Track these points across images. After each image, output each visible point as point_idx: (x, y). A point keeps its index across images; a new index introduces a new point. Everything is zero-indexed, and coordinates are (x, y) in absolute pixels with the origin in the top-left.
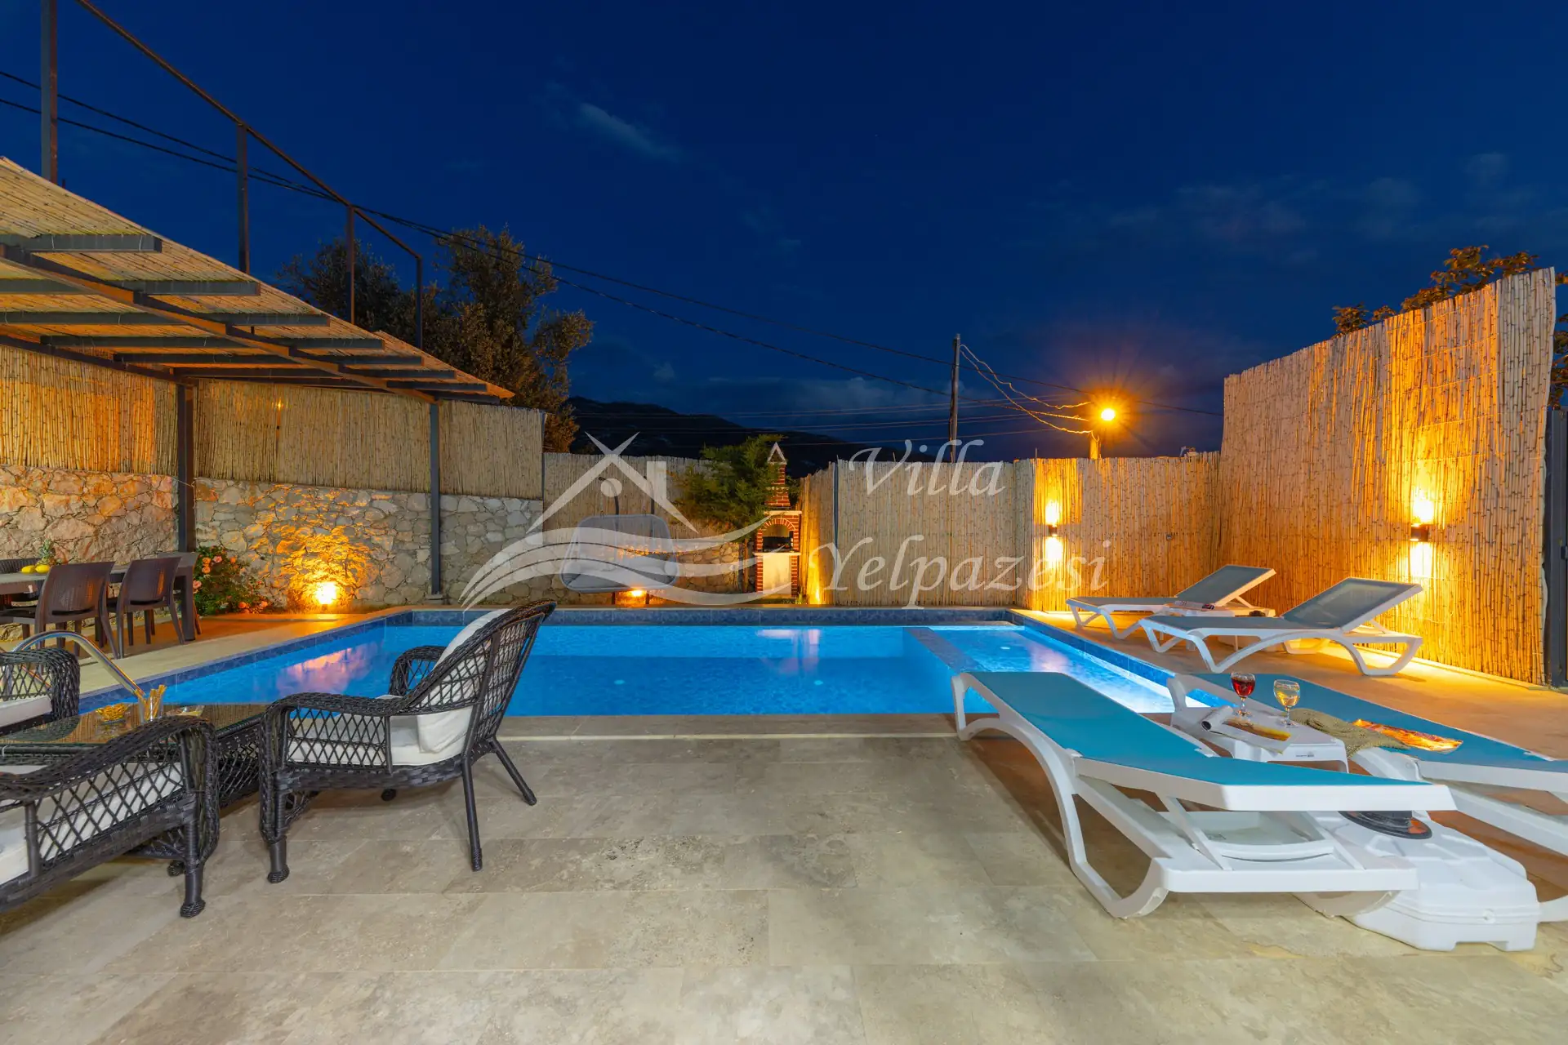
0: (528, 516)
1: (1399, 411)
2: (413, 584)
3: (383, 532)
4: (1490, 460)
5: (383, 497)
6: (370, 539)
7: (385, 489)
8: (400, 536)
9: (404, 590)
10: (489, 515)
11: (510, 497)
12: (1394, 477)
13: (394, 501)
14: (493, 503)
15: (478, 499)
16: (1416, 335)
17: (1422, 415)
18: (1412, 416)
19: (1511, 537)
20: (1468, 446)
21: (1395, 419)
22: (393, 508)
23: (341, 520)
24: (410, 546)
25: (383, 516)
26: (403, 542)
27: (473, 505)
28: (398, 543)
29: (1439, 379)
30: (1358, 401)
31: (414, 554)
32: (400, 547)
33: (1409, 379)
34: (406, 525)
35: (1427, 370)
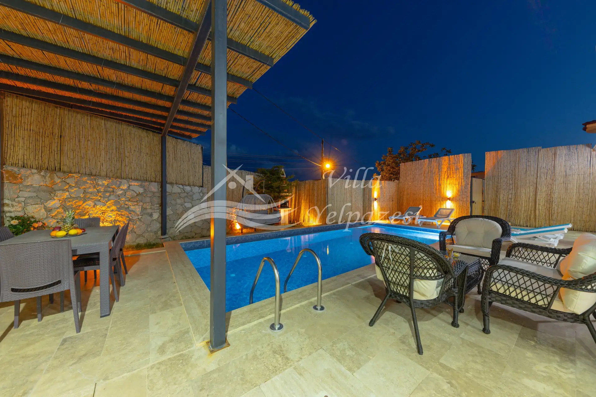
0: (201, 194)
1: (444, 175)
2: (151, 231)
3: (136, 203)
4: (461, 186)
5: (136, 184)
6: (128, 208)
7: (136, 180)
8: (145, 206)
9: (146, 235)
10: (185, 194)
11: (194, 186)
12: (442, 188)
13: (141, 186)
14: (188, 188)
15: (181, 186)
16: (447, 161)
17: (448, 177)
18: (446, 177)
19: (465, 199)
20: (457, 183)
21: (443, 177)
22: (141, 190)
23: (112, 197)
24: (149, 211)
25: (136, 195)
26: (146, 209)
27: (179, 189)
28: (144, 209)
29: (451, 170)
30: (435, 172)
31: (151, 215)
32: (144, 212)
33: (446, 169)
34: (148, 199)
35: (449, 168)
